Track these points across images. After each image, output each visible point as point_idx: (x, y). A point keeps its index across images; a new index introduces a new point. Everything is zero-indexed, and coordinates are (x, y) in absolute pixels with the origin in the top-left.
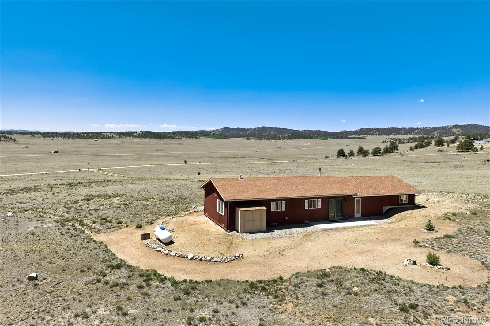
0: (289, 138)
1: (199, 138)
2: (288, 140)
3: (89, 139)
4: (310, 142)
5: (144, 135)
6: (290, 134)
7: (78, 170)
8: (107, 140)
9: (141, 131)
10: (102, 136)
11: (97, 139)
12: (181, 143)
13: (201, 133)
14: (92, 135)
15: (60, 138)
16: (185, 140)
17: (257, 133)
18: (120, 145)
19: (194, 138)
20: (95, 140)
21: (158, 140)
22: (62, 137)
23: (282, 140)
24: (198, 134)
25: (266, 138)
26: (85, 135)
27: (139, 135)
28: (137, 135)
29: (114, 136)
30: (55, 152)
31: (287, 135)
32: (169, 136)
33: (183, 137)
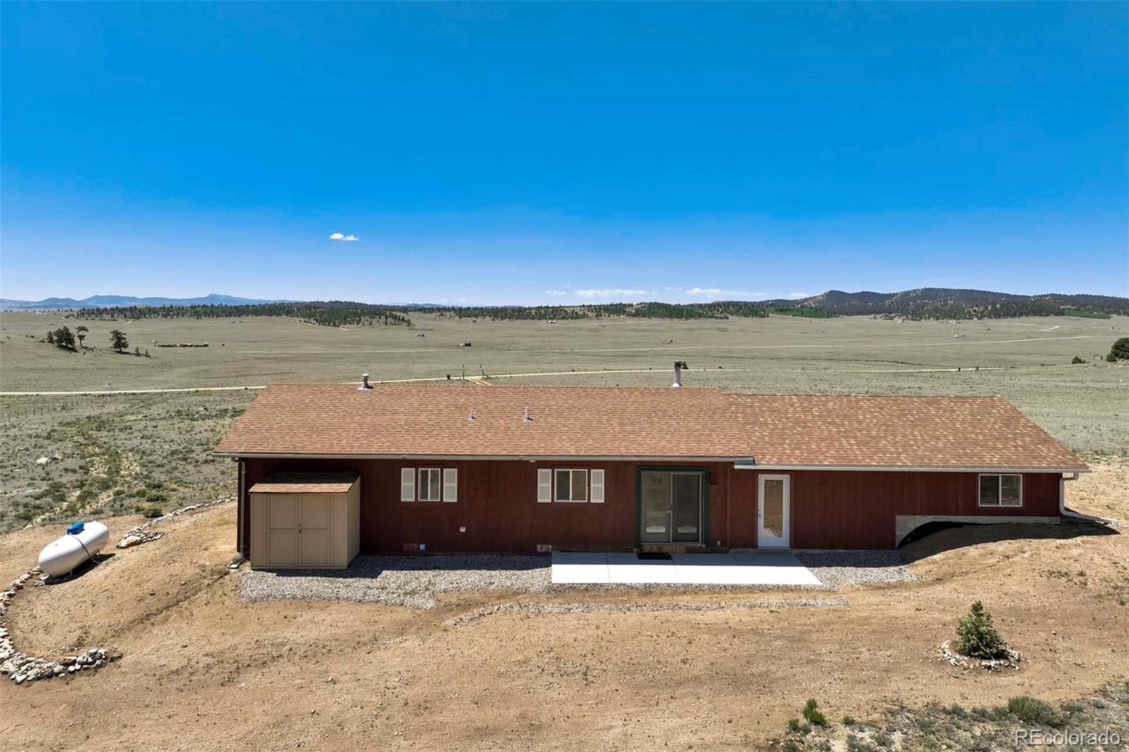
0: (996, 314)
1: (768, 316)
2: (994, 319)
3: (539, 319)
4: (1055, 325)
5: (648, 312)
6: (998, 306)
7: (446, 378)
8: (574, 321)
9: (642, 302)
10: (564, 314)
11: (553, 319)
12: (726, 327)
13: (772, 305)
14: (545, 311)
15: (487, 318)
16: (736, 321)
17: (911, 303)
18: (597, 331)
19: (756, 316)
20: (550, 321)
21: (676, 320)
22: (490, 317)
23: (975, 319)
24: (764, 307)
25: (934, 316)
26: (533, 312)
27: (637, 310)
28: (633, 311)
29: (588, 313)
30: (466, 345)
31: (990, 307)
32: (701, 311)
33: (731, 314)
